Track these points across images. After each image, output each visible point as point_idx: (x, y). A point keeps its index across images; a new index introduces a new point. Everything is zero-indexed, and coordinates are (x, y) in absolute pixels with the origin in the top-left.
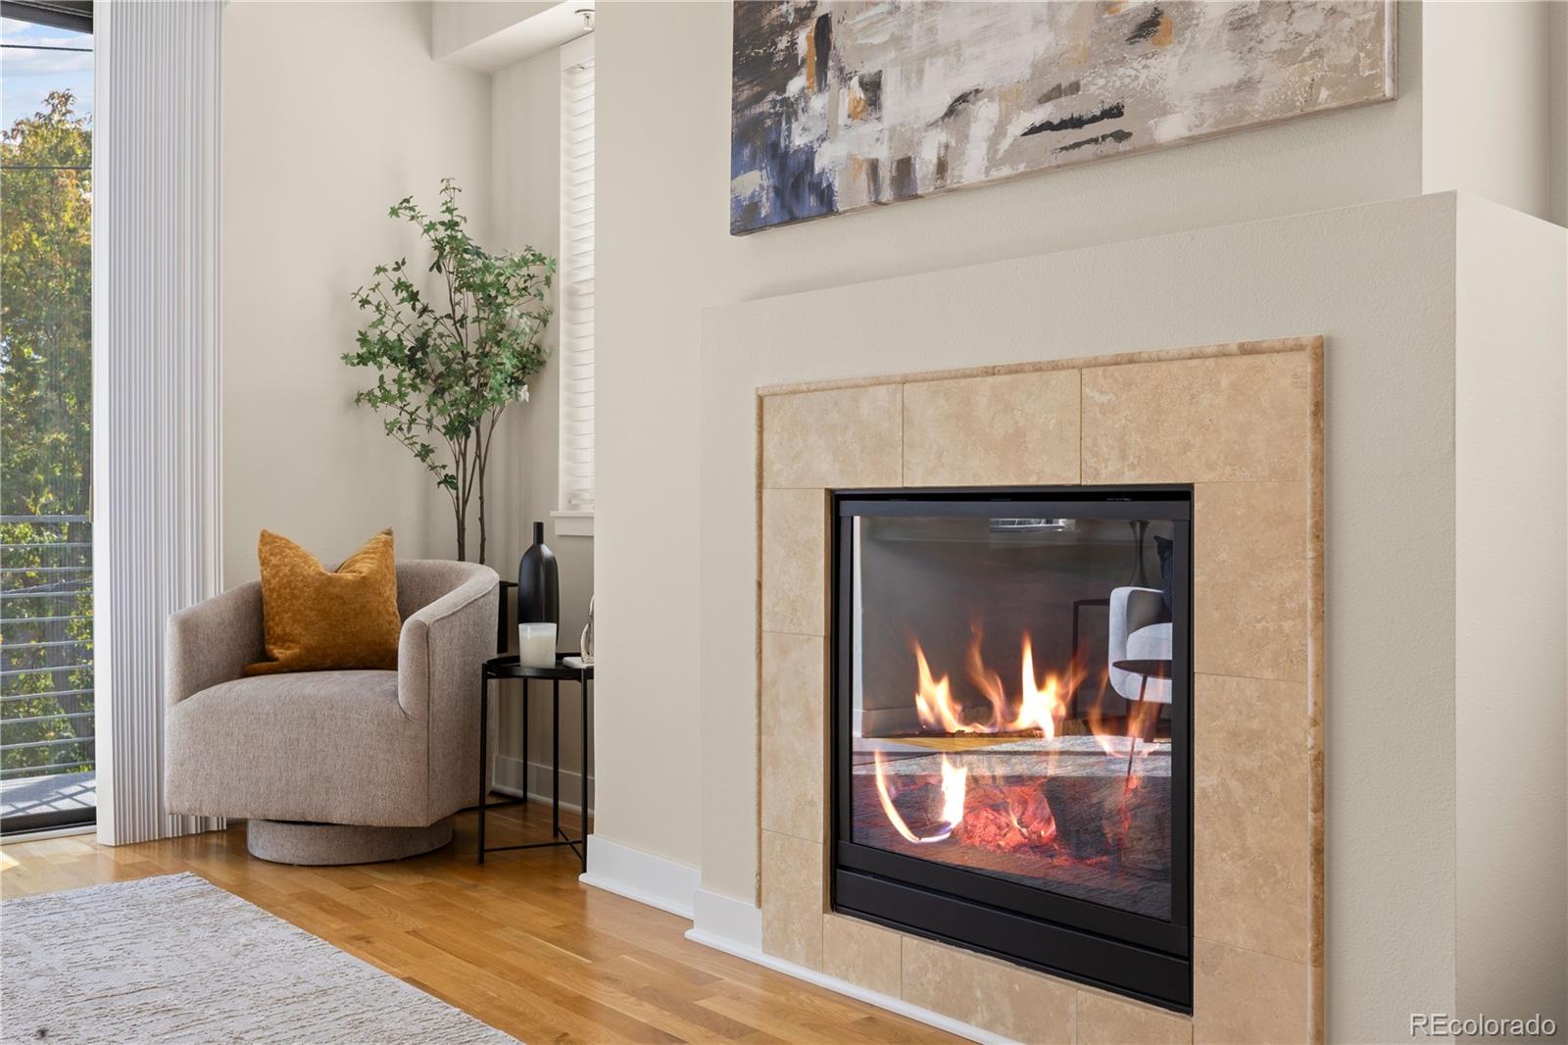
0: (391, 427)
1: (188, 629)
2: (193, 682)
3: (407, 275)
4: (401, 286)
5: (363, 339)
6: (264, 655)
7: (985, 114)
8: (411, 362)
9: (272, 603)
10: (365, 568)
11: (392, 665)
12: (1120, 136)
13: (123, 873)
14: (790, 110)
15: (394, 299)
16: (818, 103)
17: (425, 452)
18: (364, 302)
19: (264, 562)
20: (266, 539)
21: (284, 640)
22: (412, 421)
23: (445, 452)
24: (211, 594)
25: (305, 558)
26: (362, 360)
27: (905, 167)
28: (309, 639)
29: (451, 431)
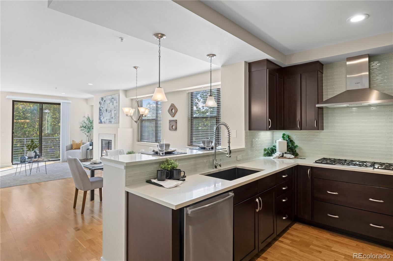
0: (83, 132)
1: (67, 147)
2: (67, 150)
3: (84, 121)
4: (84, 122)
5: (81, 126)
6: (72, 149)
7: (107, 120)
8: (85, 127)
9: (73, 145)
10: (80, 142)
11: (80, 149)
12: (111, 123)
13: (62, 163)
14: (101, 117)
15: (84, 123)
16: (102, 117)
17: (86, 134)
18: (81, 123)
19: (72, 142)
20: (73, 141)
21: (74, 147)
22: (85, 132)
23: (87, 134)
24: (69, 144)
25: (75, 142)
26: (80, 128)
27: (105, 122)
28: (75, 147)
29: (88, 132)
